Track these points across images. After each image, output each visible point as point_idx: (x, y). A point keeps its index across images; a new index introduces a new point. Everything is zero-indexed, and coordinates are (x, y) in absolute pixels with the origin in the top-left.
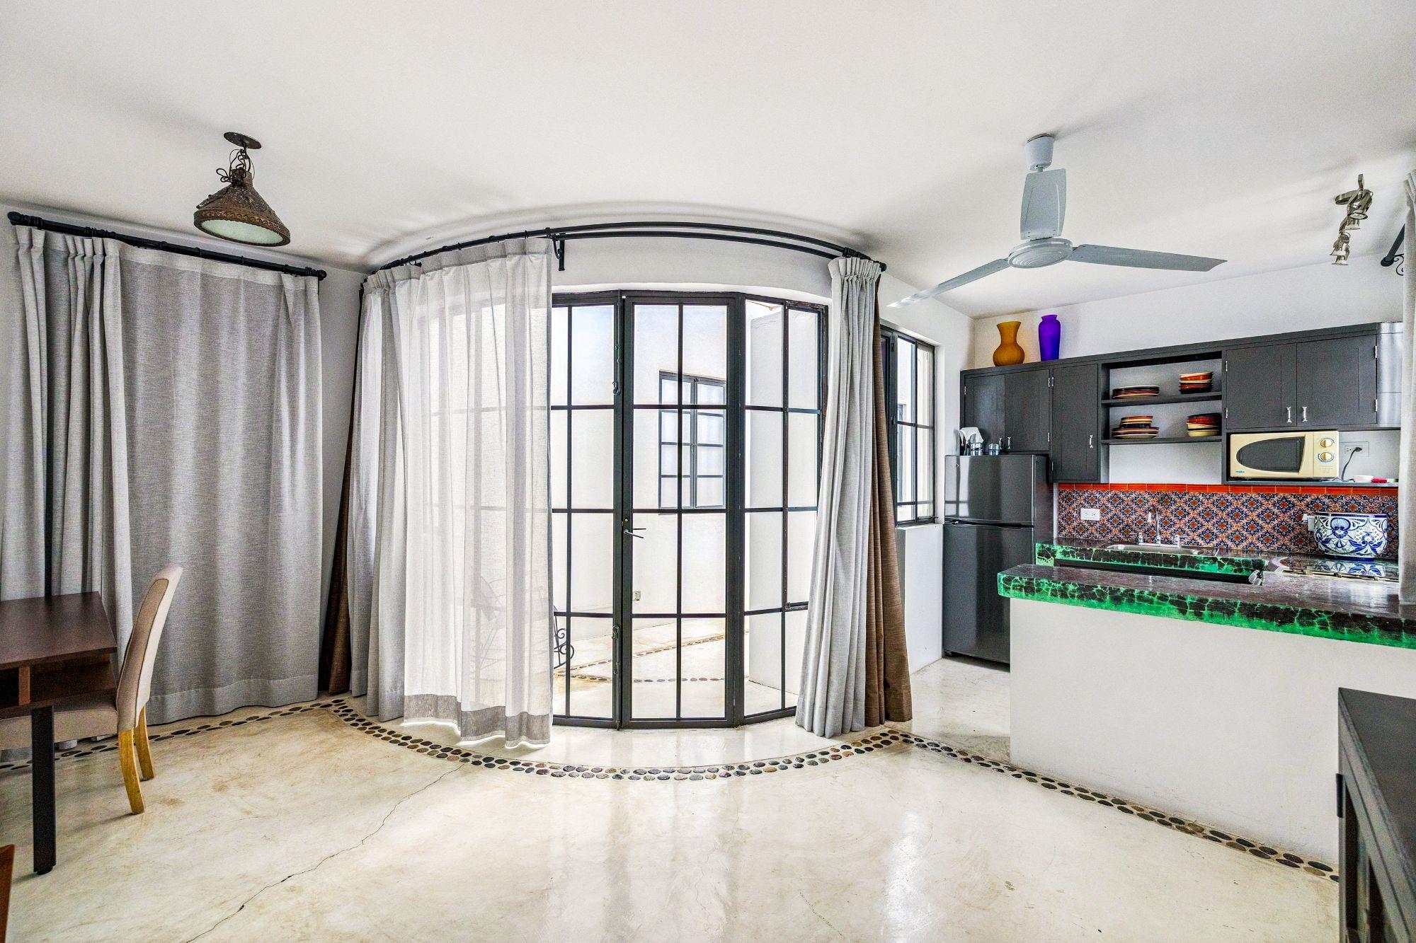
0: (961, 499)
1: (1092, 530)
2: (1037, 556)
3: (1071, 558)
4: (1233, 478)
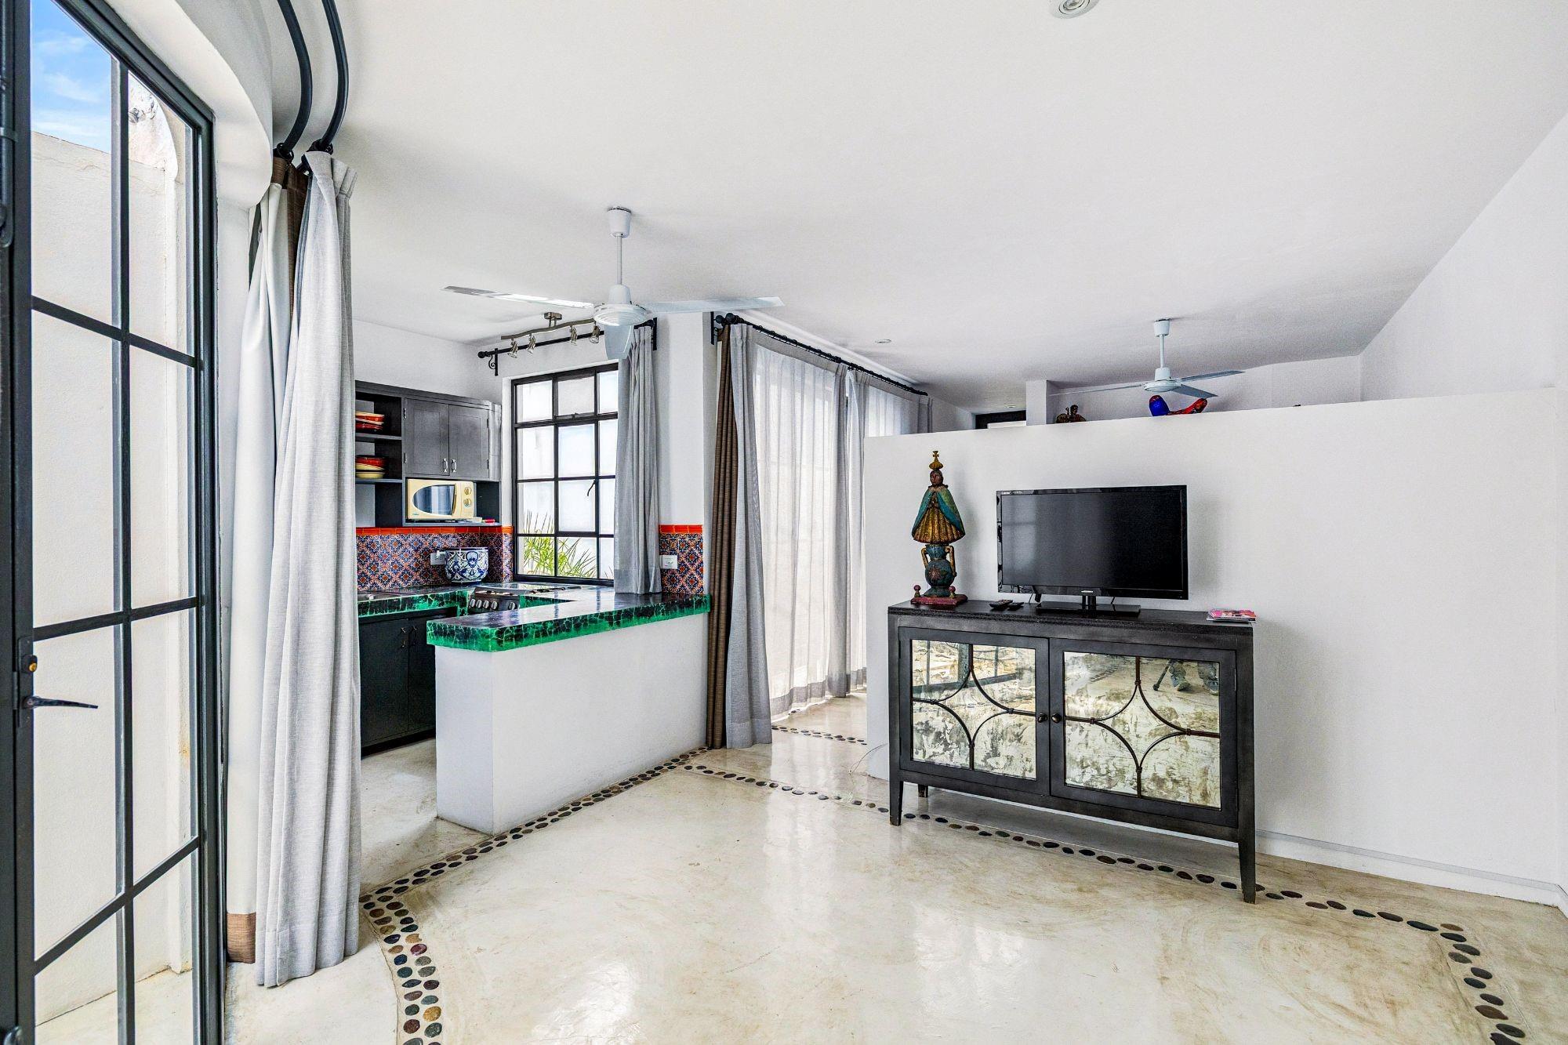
4: (408, 521)
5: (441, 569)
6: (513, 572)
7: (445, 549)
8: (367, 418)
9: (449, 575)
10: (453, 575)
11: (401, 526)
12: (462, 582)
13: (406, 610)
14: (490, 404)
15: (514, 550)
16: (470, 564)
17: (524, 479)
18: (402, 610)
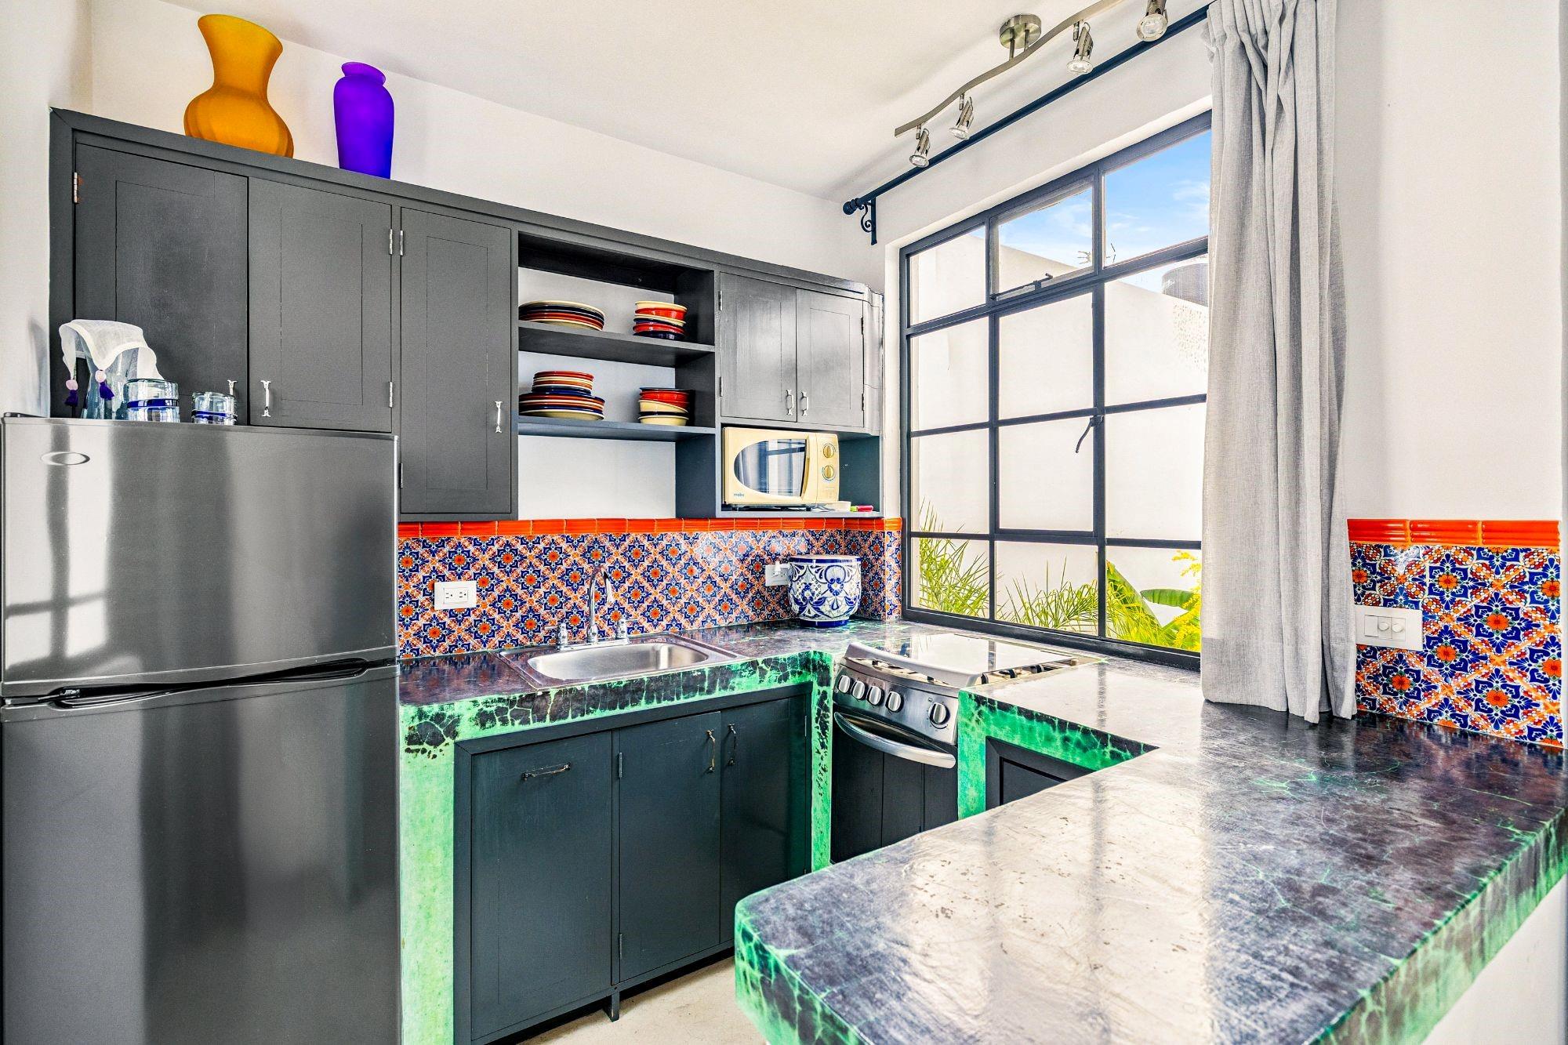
0: (74, 589)
1: (459, 630)
2: (403, 745)
3: (498, 729)
4: (726, 507)
5: (782, 593)
6: (902, 601)
7: (789, 559)
8: (658, 311)
9: (796, 608)
10: (802, 609)
11: (714, 518)
12: (817, 620)
13: (718, 693)
14: (866, 290)
15: (903, 561)
16: (831, 590)
17: (921, 429)
18: (709, 692)
